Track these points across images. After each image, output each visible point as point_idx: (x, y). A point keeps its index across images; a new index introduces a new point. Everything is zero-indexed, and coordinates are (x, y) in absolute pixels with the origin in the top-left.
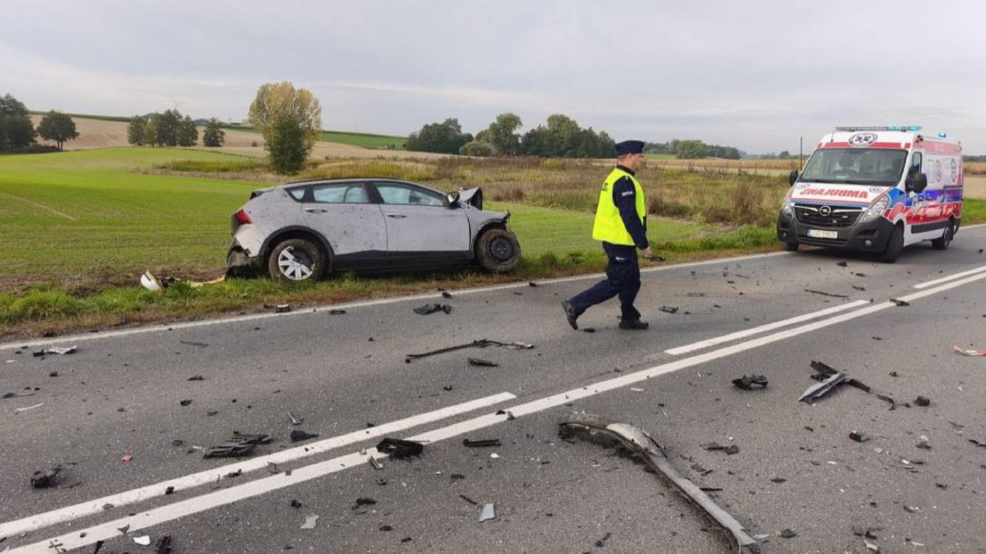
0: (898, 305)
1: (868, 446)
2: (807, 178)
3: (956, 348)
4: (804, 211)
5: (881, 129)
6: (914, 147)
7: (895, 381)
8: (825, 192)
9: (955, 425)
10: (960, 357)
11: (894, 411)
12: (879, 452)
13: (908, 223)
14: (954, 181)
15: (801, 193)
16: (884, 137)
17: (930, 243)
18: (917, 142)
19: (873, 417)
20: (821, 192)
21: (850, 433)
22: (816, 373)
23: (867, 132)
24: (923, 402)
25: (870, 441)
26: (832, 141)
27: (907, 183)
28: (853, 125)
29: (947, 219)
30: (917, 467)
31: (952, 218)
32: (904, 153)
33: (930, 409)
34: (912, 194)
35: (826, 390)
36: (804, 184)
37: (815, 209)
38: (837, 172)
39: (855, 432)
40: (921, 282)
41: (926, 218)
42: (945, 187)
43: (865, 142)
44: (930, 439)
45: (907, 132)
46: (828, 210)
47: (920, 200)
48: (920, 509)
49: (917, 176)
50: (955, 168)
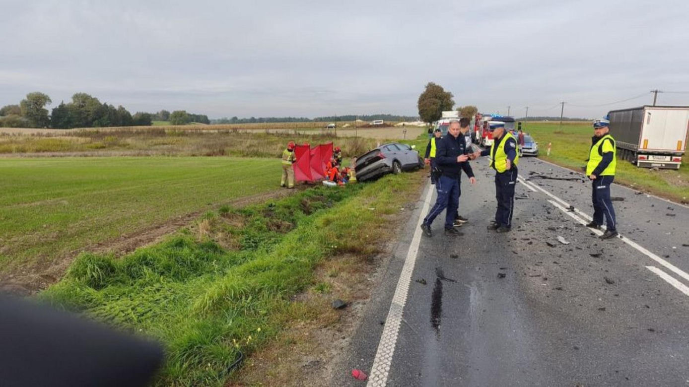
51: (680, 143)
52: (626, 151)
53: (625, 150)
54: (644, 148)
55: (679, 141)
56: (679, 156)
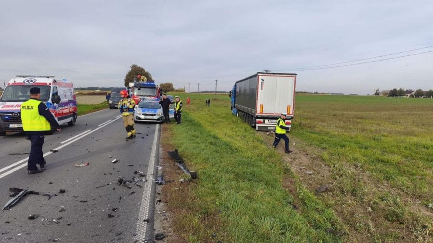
0: (54, 152)
1: (38, 220)
2: (4, 100)
3: (76, 165)
4: (5, 116)
5: (38, 77)
6: (53, 84)
7: (51, 186)
8: (14, 106)
9: (75, 197)
10: (78, 168)
11: (50, 199)
12: (43, 220)
13: (56, 117)
14: (72, 98)
15: (3, 107)
16: (40, 80)
17: (67, 124)
18: (54, 82)
19: (41, 205)
20: (12, 106)
21: (28, 217)
22: (13, 193)
23: (32, 78)
24: (62, 192)
25: (39, 217)
26: (15, 82)
27: (52, 100)
28: (24, 75)
29: (72, 113)
30: (59, 221)
31: (74, 113)
32: (49, 87)
33: (65, 194)
34: (55, 104)
35: (17, 200)
36: (3, 103)
37: (11, 115)
38: (20, 96)
39: (31, 216)
40: (64, 140)
41: (63, 114)
42: (69, 101)
43: (31, 83)
44: (65, 206)
45: (50, 78)
46: (18, 114)
47: (59, 107)
48: (60, 238)
49: (56, 97)
50: (71, 93)
51: (289, 107)
52: (248, 115)
53: (247, 113)
54: (260, 113)
55: (288, 106)
56: (289, 119)
